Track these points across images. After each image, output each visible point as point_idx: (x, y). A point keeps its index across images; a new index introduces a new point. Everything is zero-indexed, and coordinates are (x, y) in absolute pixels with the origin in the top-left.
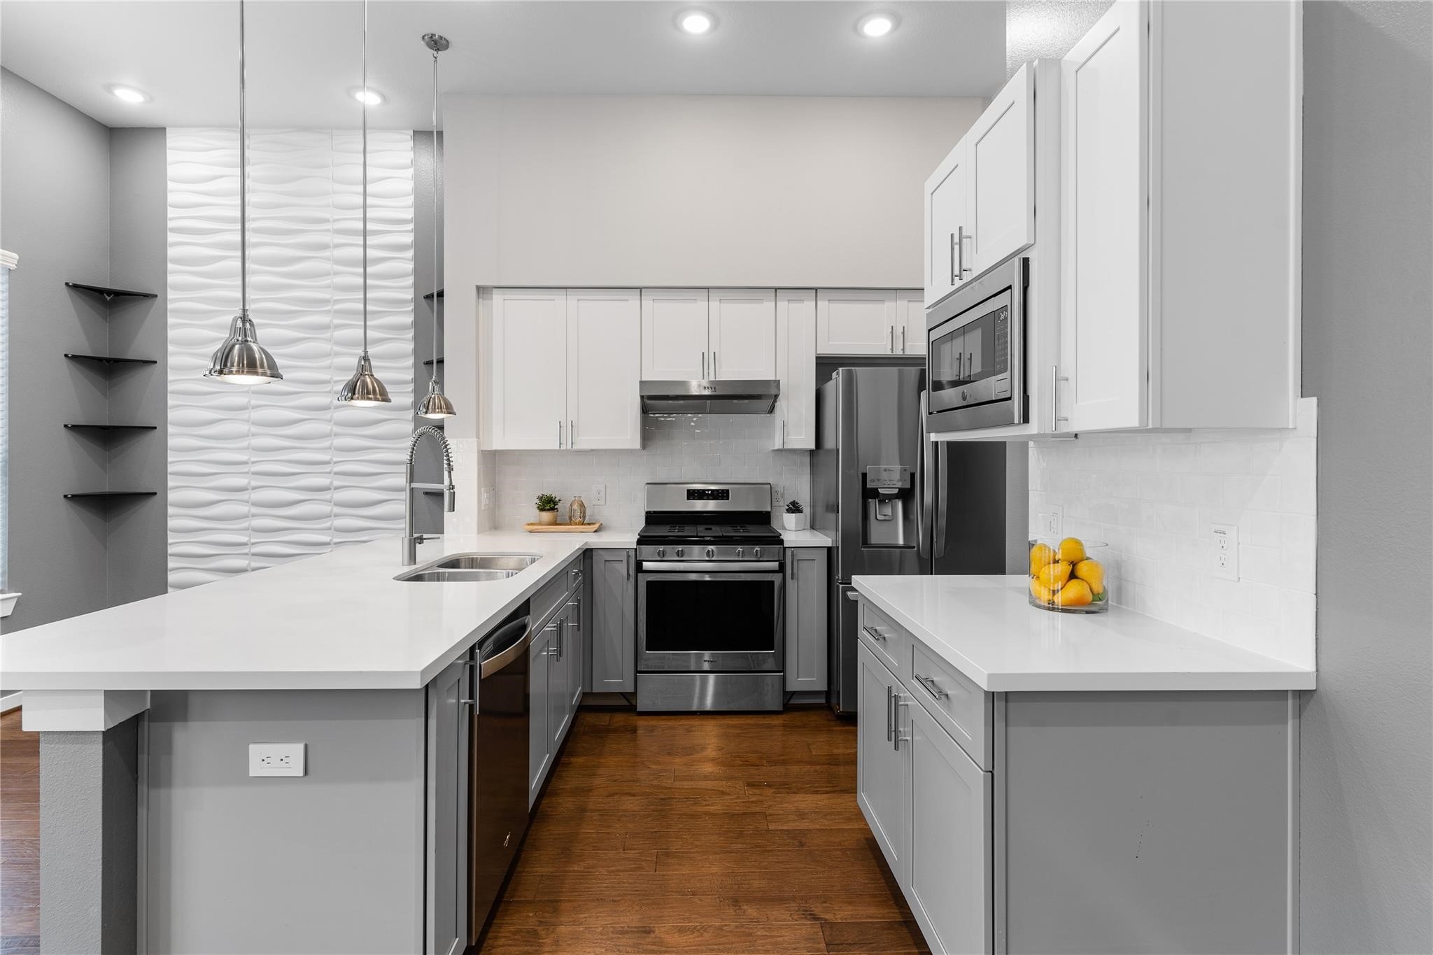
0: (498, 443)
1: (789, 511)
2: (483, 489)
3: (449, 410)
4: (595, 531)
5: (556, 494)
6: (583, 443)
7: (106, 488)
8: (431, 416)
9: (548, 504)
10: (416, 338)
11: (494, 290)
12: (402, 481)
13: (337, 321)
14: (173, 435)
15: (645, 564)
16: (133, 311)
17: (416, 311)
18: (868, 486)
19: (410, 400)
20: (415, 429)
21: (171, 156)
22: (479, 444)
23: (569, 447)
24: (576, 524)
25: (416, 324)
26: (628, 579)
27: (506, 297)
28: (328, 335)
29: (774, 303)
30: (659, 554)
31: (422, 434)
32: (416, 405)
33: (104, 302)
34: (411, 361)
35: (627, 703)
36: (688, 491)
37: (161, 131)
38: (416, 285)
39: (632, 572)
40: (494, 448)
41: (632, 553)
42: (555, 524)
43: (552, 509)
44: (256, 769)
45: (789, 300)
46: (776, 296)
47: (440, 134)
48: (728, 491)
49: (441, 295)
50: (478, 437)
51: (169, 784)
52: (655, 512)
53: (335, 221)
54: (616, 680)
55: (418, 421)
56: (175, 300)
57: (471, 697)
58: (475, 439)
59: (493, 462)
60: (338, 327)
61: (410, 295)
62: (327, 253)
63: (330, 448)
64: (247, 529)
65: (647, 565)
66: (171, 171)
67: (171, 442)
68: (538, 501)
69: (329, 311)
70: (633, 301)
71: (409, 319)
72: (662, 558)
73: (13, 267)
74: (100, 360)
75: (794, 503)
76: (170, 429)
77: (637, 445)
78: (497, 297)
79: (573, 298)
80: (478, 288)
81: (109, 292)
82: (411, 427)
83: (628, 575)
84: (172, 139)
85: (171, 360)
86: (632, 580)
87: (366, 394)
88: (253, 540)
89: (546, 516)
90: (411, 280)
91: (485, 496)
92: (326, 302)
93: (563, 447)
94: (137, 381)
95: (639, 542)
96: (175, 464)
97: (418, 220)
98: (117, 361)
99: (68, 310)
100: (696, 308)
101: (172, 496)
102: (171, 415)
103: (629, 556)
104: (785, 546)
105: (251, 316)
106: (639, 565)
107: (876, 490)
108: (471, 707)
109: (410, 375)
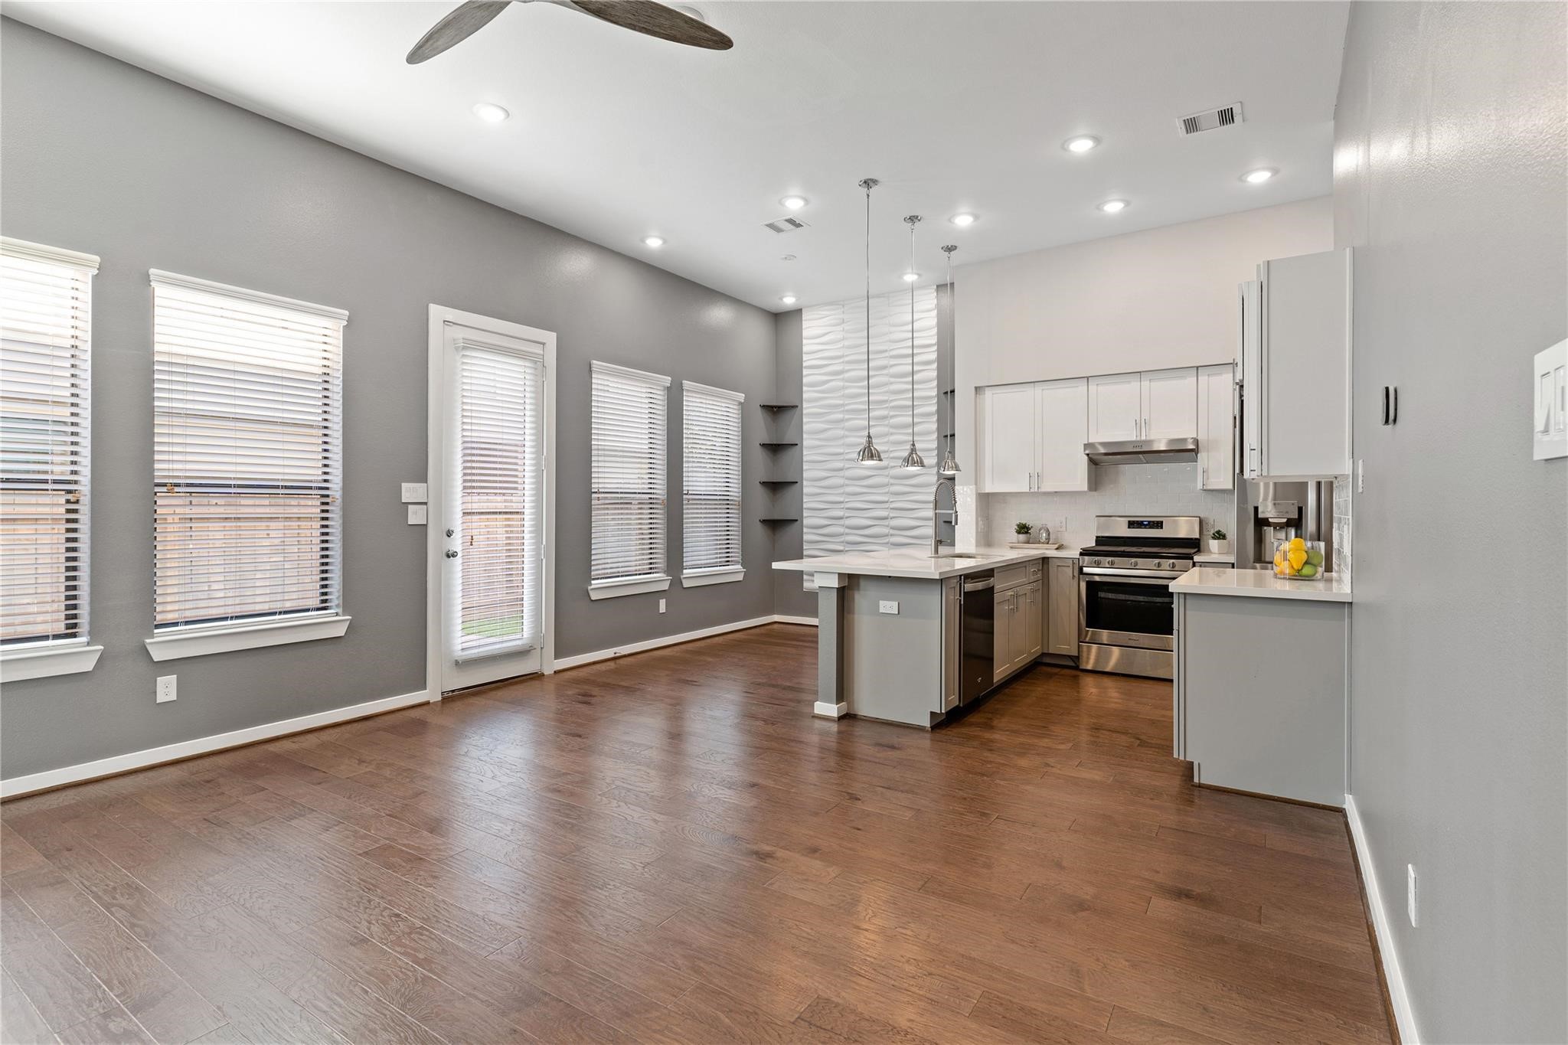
0: (989, 488)
1: (1214, 538)
2: (979, 519)
3: (957, 469)
4: (1057, 549)
5: (1029, 523)
6: (1047, 487)
7: (776, 517)
8: (947, 472)
9: (1023, 529)
10: (938, 420)
11: (987, 389)
12: (931, 513)
13: (892, 413)
14: (806, 486)
15: (1084, 569)
16: (786, 416)
17: (938, 402)
18: (1259, 516)
19: (934, 461)
20: (938, 480)
21: (805, 324)
22: (977, 490)
23: (1036, 490)
24: (1043, 543)
25: (938, 411)
26: (1073, 578)
27: (994, 392)
28: (886, 422)
29: (1196, 378)
30: (1095, 563)
31: (941, 484)
32: (939, 465)
33: (773, 411)
34: (935, 436)
35: (1074, 665)
36: (1129, 521)
37: (800, 310)
38: (938, 386)
39: (1076, 574)
40: (987, 491)
41: (1076, 561)
42: (1028, 542)
43: (1027, 533)
44: (882, 610)
45: (1208, 375)
46: (1197, 373)
47: (952, 284)
48: (1162, 522)
49: (953, 392)
50: (976, 484)
51: (853, 613)
52: (1103, 537)
53: (891, 350)
54: (1065, 646)
55: (939, 475)
56: (807, 408)
57: (960, 596)
58: (974, 486)
59: (987, 502)
60: (892, 417)
61: (934, 393)
62: (885, 372)
63: (887, 493)
64: (843, 542)
65: (1086, 570)
66: (805, 333)
67: (805, 490)
68: (1016, 527)
69: (887, 407)
70: (1082, 387)
71: (934, 408)
72: (1098, 565)
73: (743, 401)
74: (772, 445)
75: (1218, 532)
76: (805, 483)
77: (1085, 488)
78: (988, 393)
79: (1038, 389)
80: (976, 388)
81: (776, 407)
82: (936, 478)
83: (1074, 576)
84: (805, 316)
85: (805, 443)
86: (1076, 579)
87: (914, 463)
88: (846, 549)
89: (1022, 537)
90: (935, 383)
91: (981, 523)
92: (885, 401)
93: (1032, 490)
94: (788, 456)
95: (1081, 554)
96: (808, 502)
97: (939, 343)
98: (779, 445)
99: (759, 418)
100: (1133, 386)
101: (805, 522)
102: (805, 475)
103: (1074, 563)
104: (1195, 560)
105: (871, 435)
106: (1081, 569)
107: (1267, 519)
108: (960, 600)
109: (935, 445)
